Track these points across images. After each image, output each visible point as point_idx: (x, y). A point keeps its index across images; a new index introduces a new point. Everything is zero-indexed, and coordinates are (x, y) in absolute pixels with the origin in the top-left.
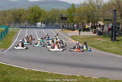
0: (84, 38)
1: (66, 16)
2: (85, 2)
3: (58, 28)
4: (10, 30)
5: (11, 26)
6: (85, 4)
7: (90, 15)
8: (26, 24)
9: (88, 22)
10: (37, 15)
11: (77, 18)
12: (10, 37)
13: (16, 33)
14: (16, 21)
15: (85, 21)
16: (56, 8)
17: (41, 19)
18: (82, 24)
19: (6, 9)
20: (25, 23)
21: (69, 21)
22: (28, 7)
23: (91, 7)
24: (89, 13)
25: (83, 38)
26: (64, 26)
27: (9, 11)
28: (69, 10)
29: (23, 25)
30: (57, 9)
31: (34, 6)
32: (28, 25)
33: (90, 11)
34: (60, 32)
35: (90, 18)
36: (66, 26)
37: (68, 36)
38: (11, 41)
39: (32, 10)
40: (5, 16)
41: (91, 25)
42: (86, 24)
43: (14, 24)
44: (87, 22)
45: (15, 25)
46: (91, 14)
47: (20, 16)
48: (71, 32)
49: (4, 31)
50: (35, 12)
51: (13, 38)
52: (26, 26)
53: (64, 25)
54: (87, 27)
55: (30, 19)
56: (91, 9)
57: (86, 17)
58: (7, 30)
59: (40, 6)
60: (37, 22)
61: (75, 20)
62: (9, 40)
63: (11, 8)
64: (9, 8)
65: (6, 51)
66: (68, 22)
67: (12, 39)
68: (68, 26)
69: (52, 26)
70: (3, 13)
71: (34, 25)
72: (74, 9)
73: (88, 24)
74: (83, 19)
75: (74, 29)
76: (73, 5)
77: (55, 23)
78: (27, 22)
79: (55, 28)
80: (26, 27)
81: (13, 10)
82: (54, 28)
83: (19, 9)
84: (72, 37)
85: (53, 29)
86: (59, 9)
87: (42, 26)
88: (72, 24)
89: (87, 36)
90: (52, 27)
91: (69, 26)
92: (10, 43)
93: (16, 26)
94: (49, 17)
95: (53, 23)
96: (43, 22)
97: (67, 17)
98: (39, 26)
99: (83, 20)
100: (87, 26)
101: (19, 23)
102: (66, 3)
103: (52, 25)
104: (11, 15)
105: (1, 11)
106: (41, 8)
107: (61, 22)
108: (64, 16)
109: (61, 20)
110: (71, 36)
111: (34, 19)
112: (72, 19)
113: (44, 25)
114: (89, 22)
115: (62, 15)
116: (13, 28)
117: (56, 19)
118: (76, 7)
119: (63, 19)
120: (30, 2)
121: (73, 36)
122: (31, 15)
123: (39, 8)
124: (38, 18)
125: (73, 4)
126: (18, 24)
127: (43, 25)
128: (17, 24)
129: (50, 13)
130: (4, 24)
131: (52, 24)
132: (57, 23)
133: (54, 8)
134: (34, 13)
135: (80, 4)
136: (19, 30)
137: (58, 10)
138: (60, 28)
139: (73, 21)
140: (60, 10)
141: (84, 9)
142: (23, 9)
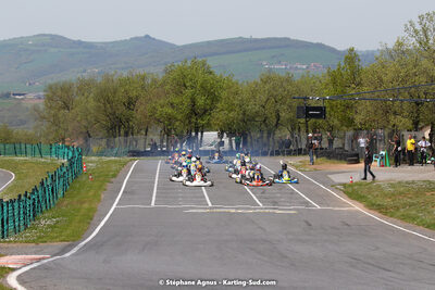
0: (401, 193)
1: (321, 104)
2: (400, 44)
3: (289, 153)
4: (91, 162)
5: (94, 149)
6: (400, 50)
7: (422, 94)
8: (157, 139)
9: (416, 126)
10: (201, 101)
11: (369, 109)
12: (91, 193)
13: (114, 176)
14: (113, 128)
15: (403, 122)
16: (280, 68)
17: (220, 115)
18: (390, 136)
19: (71, 76)
20: (150, 136)
21: (336, 122)
22: (163, 67)
23: (425, 63)
24: (416, 87)
25: (393, 195)
26: (315, 142)
27: (84, 86)
28: (334, 79)
29: (142, 143)
30: (284, 75)
31: (189, 64)
32: (162, 142)
33: (423, 79)
34: (296, 167)
35: (423, 109)
36: (325, 145)
37: (333, 186)
38: (92, 210)
39: (181, 82)
40: (66, 107)
41: (427, 137)
42: (405, 133)
43: (105, 140)
44: (409, 124)
45: (108, 145)
46: (426, 94)
47: (130, 104)
48: (345, 166)
49: (65, 170)
50: (192, 87)
51: (103, 196)
52: (154, 146)
53: (316, 138)
54: (409, 144)
55: (170, 118)
56: (425, 72)
57: (406, 105)
58: (75, 165)
59: (212, 62)
60: (200, 129)
61: (358, 119)
62: (86, 206)
63: (94, 72)
64: (85, 71)
65: (73, 251)
66: (331, 129)
67: (99, 200)
68: (331, 142)
69: (265, 145)
70: (59, 93)
71: (190, 140)
72: (353, 74)
73: (413, 133)
74: (395, 113)
75: (357, 155)
76: (351, 57)
77: (277, 132)
78: (160, 129)
79: (278, 153)
80: (154, 152)
81: (99, 80)
82: (272, 155)
83: (125, 74)
84: (350, 190)
85: (267, 159)
86: (292, 72)
87: (222, 143)
88: (350, 133)
89: (413, 182)
90: (265, 149)
91: (337, 143)
92: (89, 220)
93: (112, 148)
94: (252, 107)
95: (269, 134)
96: (226, 129)
97: (326, 104)
98: (208, 148)
99: (392, 118)
100: (413, 141)
101: (126, 134)
102: (320, 46)
103: (265, 139)
104: (92, 104)
105: (50, 87)
106: (218, 73)
107: (303, 129)
108: (314, 100)
109: (303, 120)
110: (344, 185)
111: (189, 117)
112: (350, 114)
113: (230, 141)
114: (422, 124)
115: (306, 98)
116: (101, 154)
117: (282, 114)
118: (364, 65)
119: (309, 116)
120: (172, 46)
121: (352, 184)
122: (176, 101)
123: (211, 73)
124: (206, 111)
125: (352, 50)
126: (122, 138)
127: (226, 140)
128: (117, 139)
129: (254, 92)
130: (63, 140)
131: (265, 135)
132: (284, 133)
133: (270, 70)
134: (189, 92)
135: (382, 52)
136: (125, 163)
137: (289, 80)
138: (299, 152)
139: (350, 122)
140: (297, 78)
141: (398, 72)
142: (144, 78)
